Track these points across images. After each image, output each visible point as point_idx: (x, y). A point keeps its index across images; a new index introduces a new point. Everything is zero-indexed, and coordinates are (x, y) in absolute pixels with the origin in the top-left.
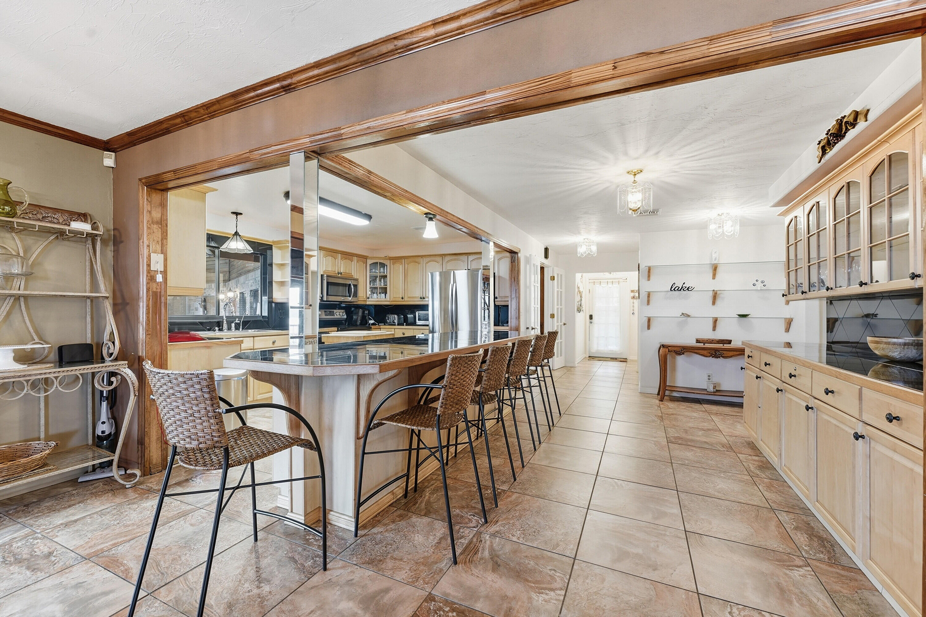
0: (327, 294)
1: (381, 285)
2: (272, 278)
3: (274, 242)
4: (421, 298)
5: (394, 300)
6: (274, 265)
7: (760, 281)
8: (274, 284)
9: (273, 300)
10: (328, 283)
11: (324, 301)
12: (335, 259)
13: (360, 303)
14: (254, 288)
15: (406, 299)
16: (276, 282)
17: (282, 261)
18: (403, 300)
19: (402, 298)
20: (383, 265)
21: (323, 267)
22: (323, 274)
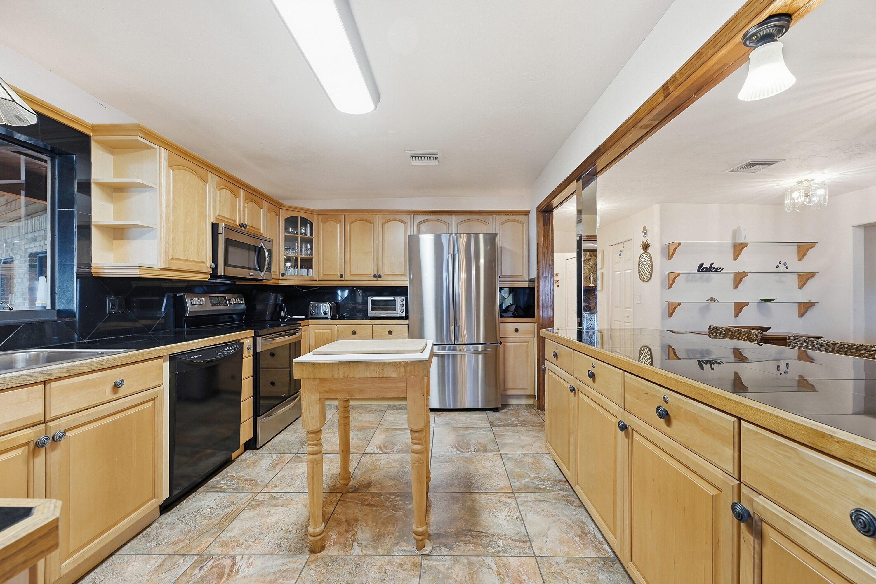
0: (226, 264)
1: (301, 254)
2: (90, 217)
3: (94, 128)
4: (375, 276)
5: (324, 279)
6: (94, 189)
7: (782, 263)
8: (95, 233)
9: (93, 271)
10: (228, 242)
11: (220, 277)
12: (236, 198)
13: (273, 282)
14: (35, 248)
15: (347, 277)
16: (101, 227)
17: (116, 176)
18: (342, 279)
19: (341, 276)
20: (305, 222)
21: (215, 209)
22: (215, 222)
